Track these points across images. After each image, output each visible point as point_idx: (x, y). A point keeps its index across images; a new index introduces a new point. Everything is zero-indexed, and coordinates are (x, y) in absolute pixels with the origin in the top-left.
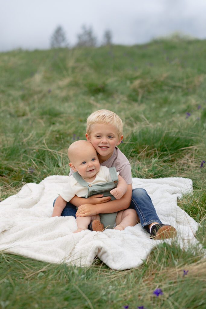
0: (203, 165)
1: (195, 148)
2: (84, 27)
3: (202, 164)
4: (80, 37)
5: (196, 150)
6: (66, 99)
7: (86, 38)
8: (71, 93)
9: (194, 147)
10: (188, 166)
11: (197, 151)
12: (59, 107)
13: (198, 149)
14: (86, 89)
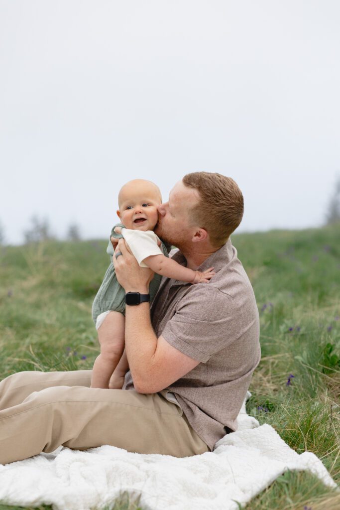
0: (291, 382)
1: (271, 361)
2: (34, 220)
3: (289, 380)
4: (28, 236)
5: (273, 363)
6: (37, 306)
7: (38, 237)
8: (46, 296)
9: (269, 359)
10: (261, 388)
11: (275, 365)
12: (31, 315)
13: (277, 361)
14: (70, 290)
